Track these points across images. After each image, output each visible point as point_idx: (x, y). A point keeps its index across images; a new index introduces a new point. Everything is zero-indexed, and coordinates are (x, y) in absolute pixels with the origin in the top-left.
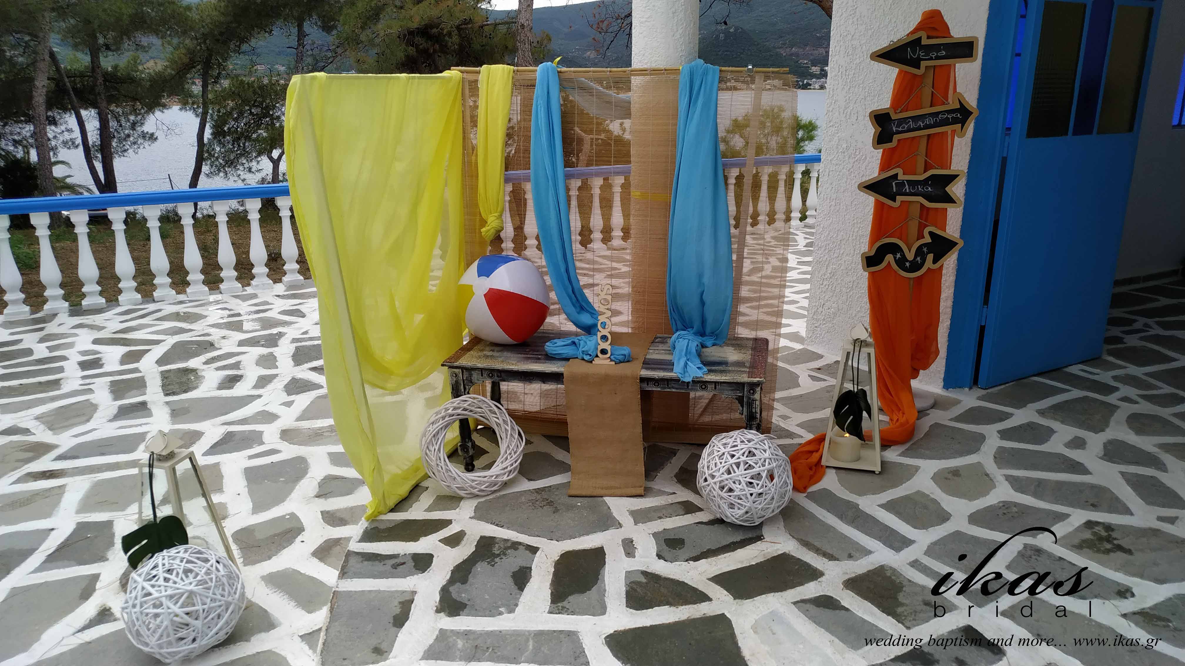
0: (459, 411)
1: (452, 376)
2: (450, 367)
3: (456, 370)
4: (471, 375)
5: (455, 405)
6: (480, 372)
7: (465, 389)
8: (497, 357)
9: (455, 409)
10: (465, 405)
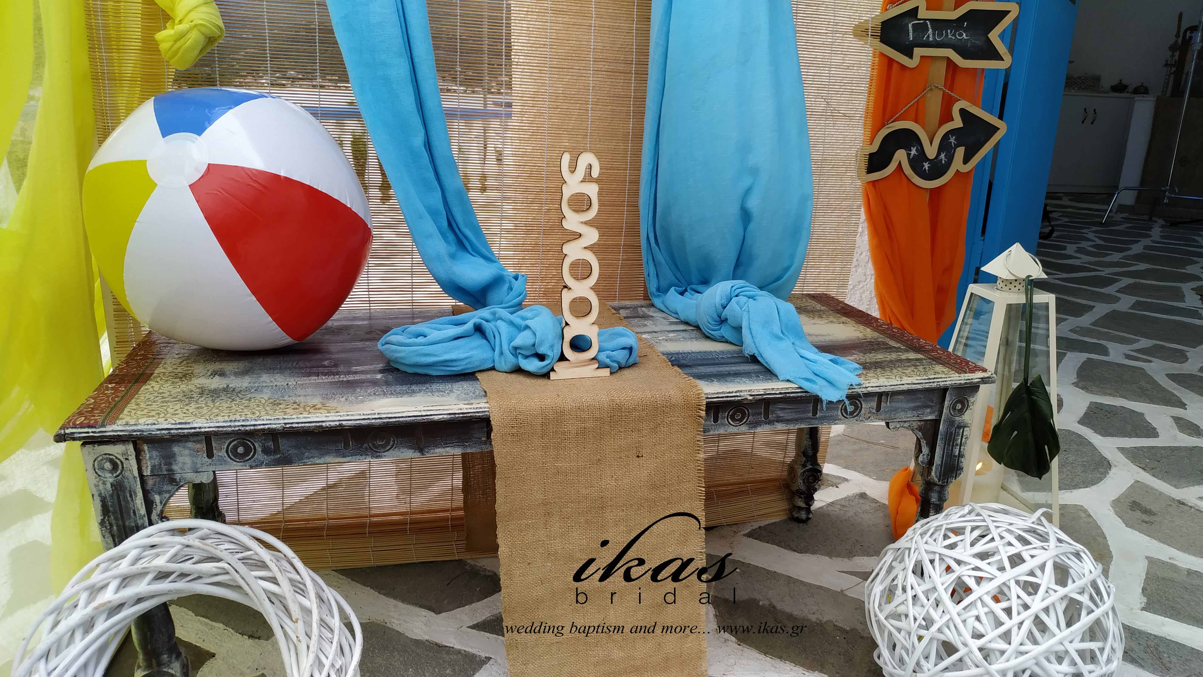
0: (142, 587)
1: (97, 468)
2: (88, 442)
3: (116, 450)
4: (169, 458)
5: (124, 567)
6: (203, 446)
7: (149, 504)
8: (247, 389)
9: (126, 580)
10: (161, 562)
